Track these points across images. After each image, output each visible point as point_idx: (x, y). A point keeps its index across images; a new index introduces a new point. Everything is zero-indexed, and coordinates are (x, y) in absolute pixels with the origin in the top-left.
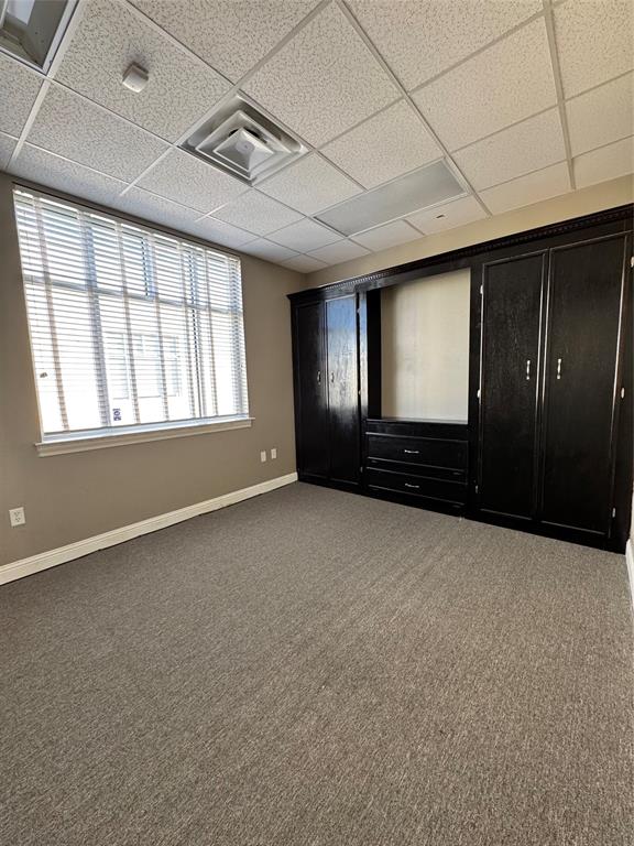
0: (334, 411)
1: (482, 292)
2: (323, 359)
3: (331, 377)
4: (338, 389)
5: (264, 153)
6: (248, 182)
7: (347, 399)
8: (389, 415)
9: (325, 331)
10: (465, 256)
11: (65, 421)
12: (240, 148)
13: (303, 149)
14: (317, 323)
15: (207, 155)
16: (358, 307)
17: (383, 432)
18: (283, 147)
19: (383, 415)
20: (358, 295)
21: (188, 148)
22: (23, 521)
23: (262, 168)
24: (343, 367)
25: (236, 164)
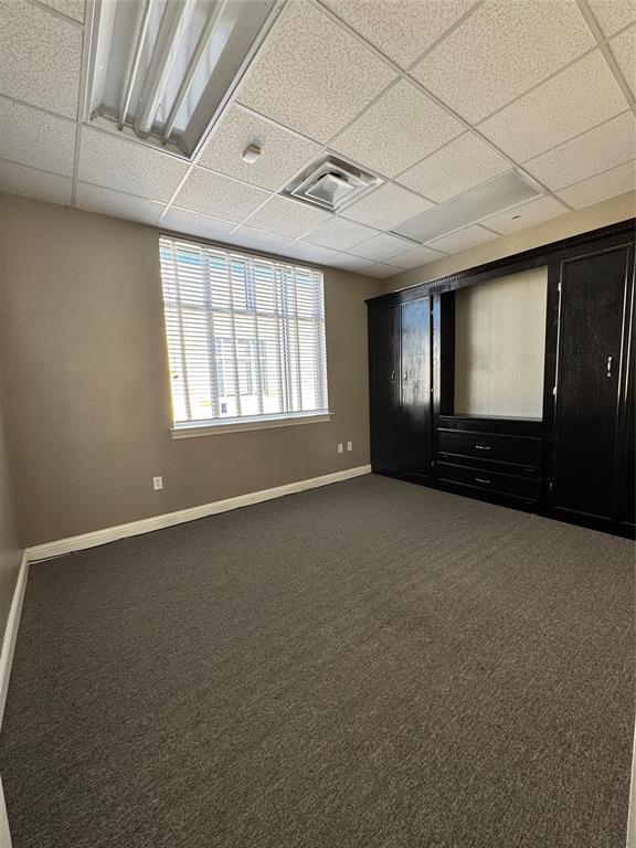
0: (407, 407)
1: (560, 289)
2: (397, 359)
3: (405, 376)
4: (411, 387)
5: (345, 189)
6: (332, 212)
7: (420, 397)
8: (461, 412)
9: (400, 331)
10: (542, 254)
11: (189, 412)
12: (327, 188)
13: (379, 181)
14: (392, 324)
15: (301, 196)
16: (432, 308)
17: (455, 427)
18: (361, 182)
19: (456, 412)
20: (432, 297)
21: (286, 193)
22: (161, 487)
23: (343, 200)
24: (416, 367)
25: (323, 200)
